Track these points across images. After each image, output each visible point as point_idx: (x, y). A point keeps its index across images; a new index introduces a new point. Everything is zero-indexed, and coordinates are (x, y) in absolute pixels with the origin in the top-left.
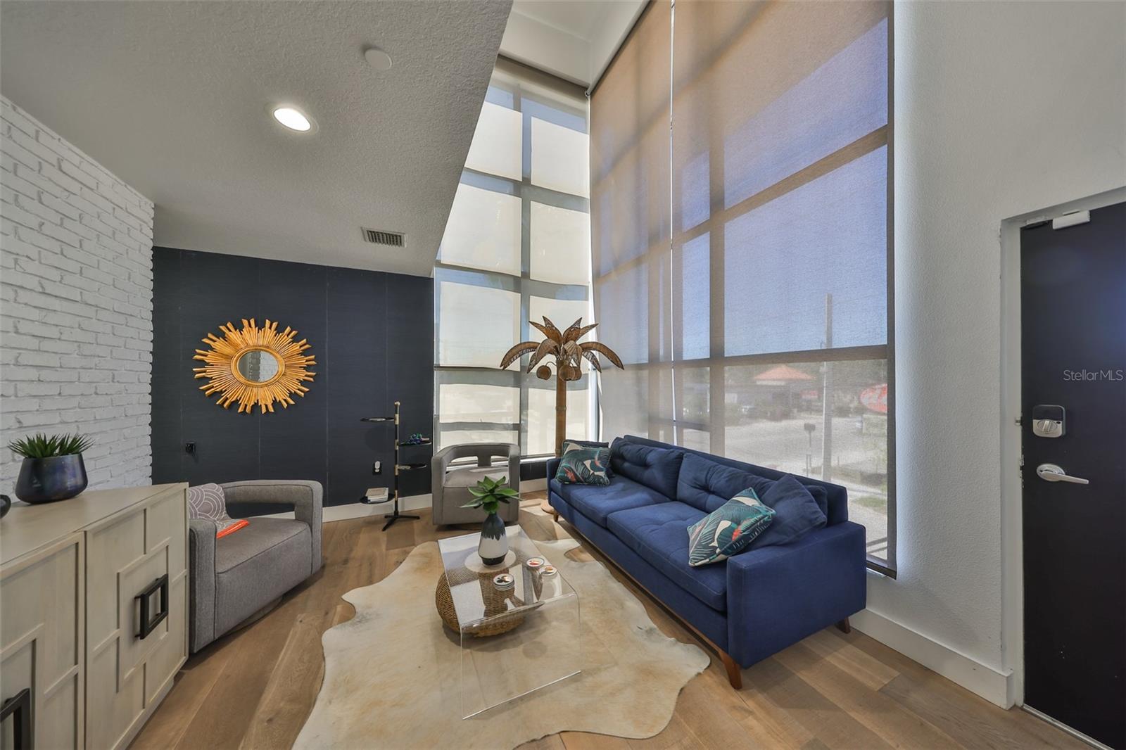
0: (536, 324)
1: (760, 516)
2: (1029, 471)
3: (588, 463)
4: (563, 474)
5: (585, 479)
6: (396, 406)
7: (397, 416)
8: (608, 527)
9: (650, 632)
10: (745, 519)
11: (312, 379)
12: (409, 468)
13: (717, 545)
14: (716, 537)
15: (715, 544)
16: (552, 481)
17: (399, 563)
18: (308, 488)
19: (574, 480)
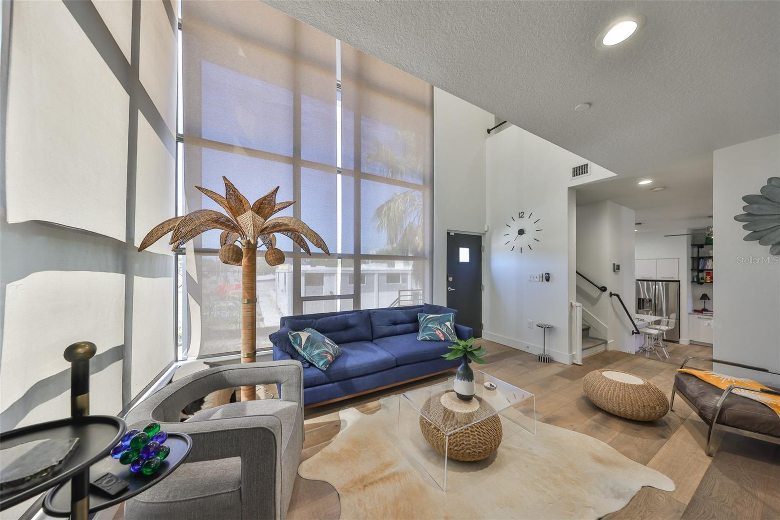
4: (325, 360)
5: (335, 355)
8: (398, 364)
10: (450, 319)
19: (332, 359)
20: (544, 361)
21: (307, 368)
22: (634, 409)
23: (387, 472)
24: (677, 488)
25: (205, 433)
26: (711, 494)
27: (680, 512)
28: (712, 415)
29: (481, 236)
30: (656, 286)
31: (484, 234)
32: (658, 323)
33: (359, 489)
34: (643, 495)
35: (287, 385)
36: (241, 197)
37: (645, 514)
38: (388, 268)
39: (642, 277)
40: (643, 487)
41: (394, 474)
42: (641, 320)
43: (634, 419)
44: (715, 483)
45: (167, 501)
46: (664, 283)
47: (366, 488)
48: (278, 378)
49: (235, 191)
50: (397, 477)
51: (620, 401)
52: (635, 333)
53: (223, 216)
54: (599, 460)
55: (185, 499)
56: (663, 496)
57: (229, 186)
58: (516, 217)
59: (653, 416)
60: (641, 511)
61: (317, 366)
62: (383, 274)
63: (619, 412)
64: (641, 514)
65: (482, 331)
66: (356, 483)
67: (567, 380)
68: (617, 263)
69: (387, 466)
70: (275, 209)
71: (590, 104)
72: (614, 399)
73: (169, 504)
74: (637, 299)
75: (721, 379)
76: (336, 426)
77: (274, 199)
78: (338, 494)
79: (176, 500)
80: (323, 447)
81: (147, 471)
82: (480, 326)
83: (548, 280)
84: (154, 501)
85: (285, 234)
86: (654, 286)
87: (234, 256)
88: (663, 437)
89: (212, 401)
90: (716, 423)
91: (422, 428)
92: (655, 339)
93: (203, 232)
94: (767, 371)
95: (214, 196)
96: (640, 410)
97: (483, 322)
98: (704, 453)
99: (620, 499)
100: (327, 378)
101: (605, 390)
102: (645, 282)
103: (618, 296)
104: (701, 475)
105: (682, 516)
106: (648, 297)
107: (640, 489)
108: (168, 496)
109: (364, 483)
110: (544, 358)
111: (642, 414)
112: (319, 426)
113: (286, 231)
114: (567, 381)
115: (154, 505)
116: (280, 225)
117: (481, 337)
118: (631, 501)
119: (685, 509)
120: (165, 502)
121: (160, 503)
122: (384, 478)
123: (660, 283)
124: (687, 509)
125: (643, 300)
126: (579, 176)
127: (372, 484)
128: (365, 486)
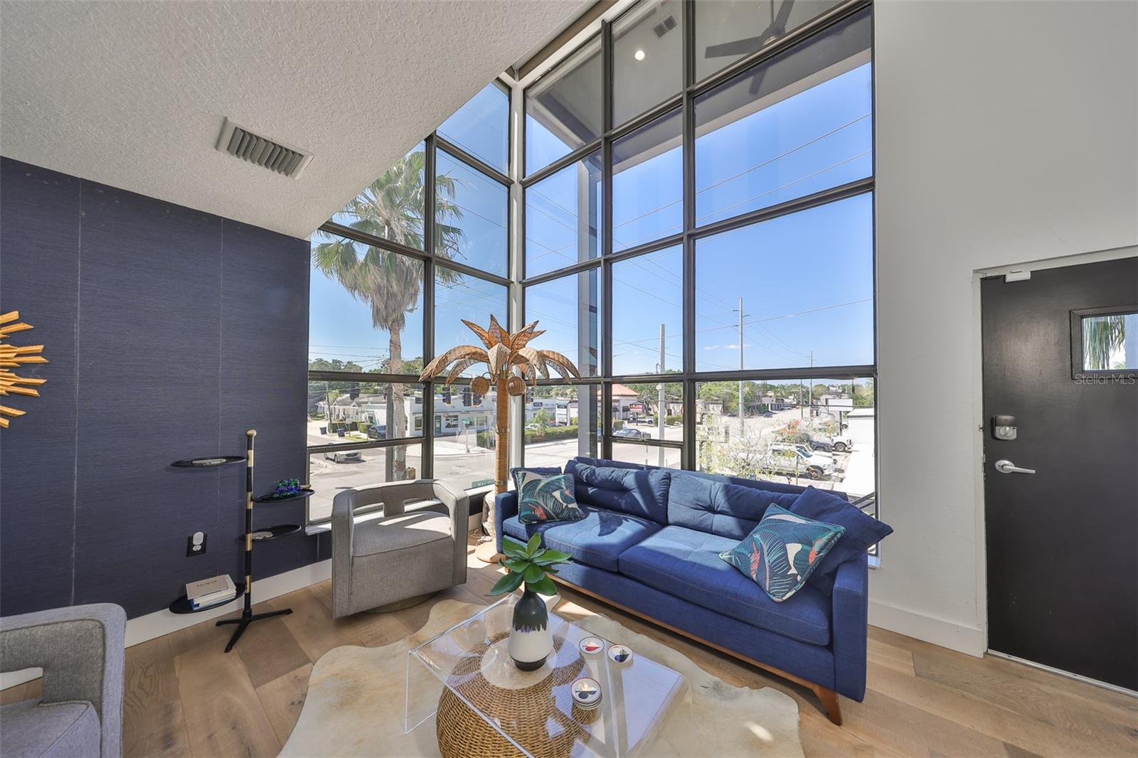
0: (471, 324)
1: (831, 534)
2: (989, 468)
3: (557, 494)
4: (529, 512)
5: (557, 515)
6: (249, 437)
7: (251, 453)
8: (621, 570)
9: (717, 688)
10: (816, 539)
11: (35, 392)
12: (269, 535)
13: (796, 573)
14: (791, 563)
15: (793, 571)
16: (504, 522)
17: (297, 705)
18: (91, 624)
19: (545, 517)
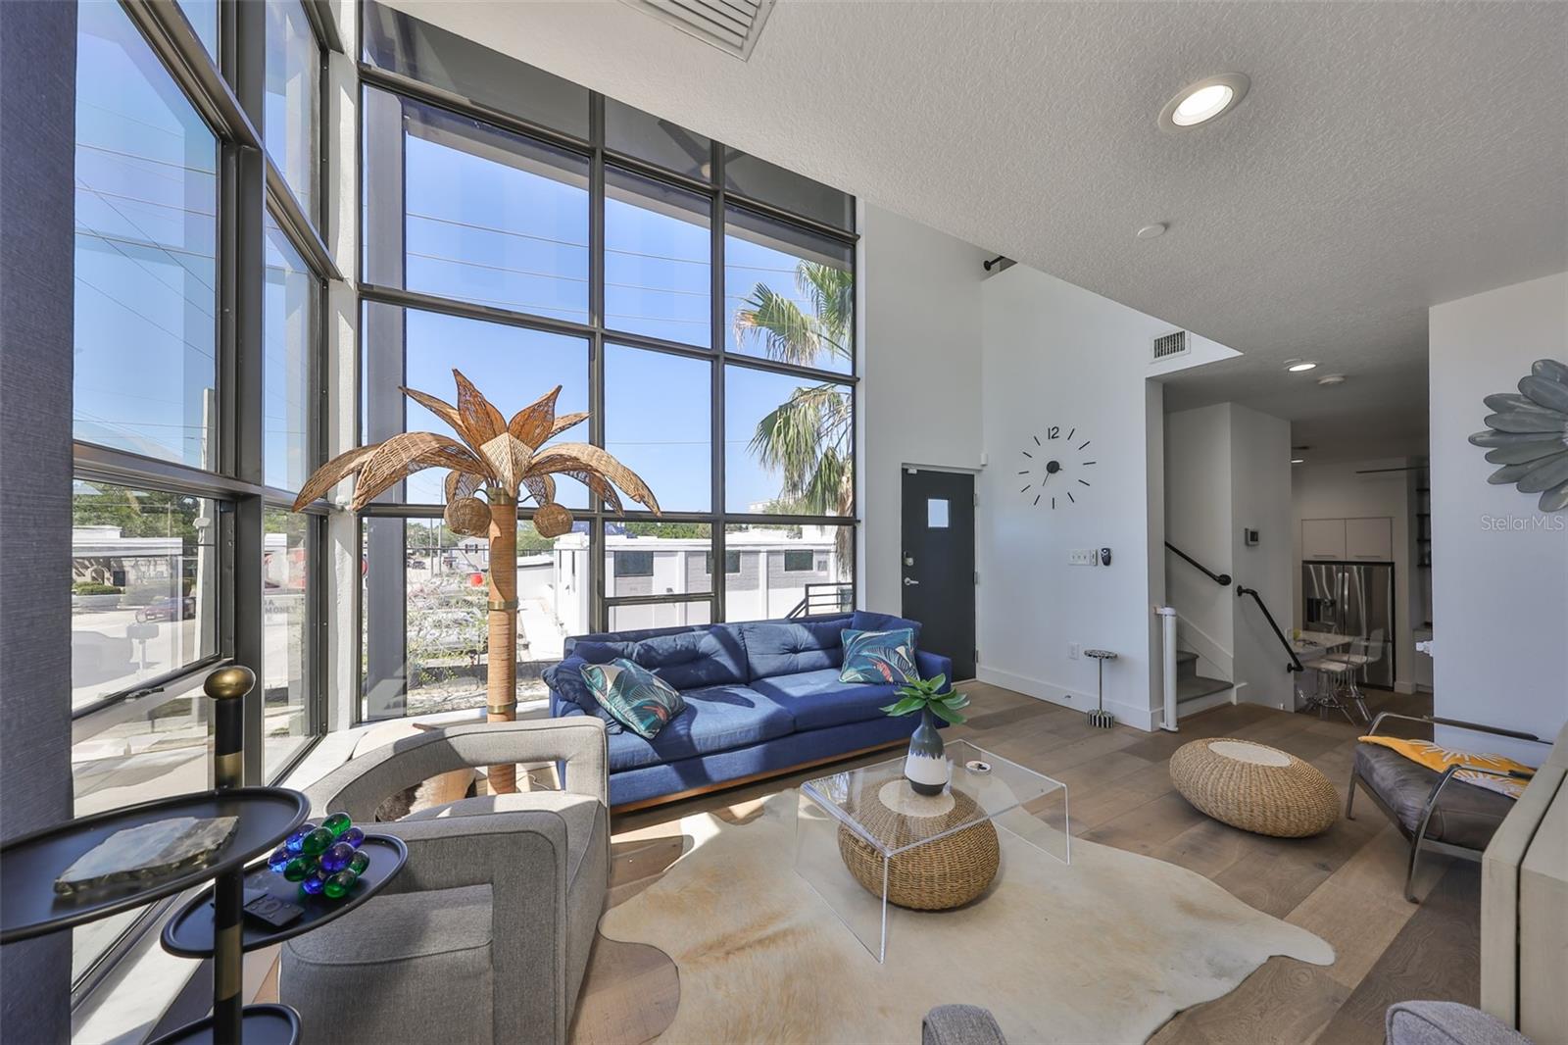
3: (658, 684)
8: (798, 728)
10: (907, 640)
19: (666, 718)
20: (1100, 725)
21: (617, 734)
22: (1268, 814)
23: (770, 930)
24: (1338, 959)
25: (426, 841)
26: (1405, 971)
27: (1338, 1001)
28: (1416, 823)
29: (973, 476)
30: (1343, 575)
31: (979, 471)
32: (1346, 648)
33: (717, 958)
34: (1270, 972)
35: (578, 764)
36: (488, 406)
37: (1268, 1004)
38: (788, 540)
39: (1316, 556)
40: (1271, 957)
41: (785, 934)
42: (1311, 643)
43: (1268, 832)
44: (1416, 950)
45: (358, 962)
46: (1363, 567)
47: (731, 956)
48: (560, 750)
49: (476, 394)
50: (790, 938)
51: (1242, 799)
52: (1293, 669)
53: (454, 443)
54: (1188, 908)
55: (390, 959)
56: (1309, 972)
57: (464, 386)
58: (1043, 437)
59: (1306, 827)
60: (1261, 1000)
61: (636, 730)
62: (777, 552)
63: (1238, 820)
64: (1262, 1004)
65: (977, 665)
66: (711, 948)
67: (1143, 760)
68: (1251, 528)
69: (773, 917)
70: (554, 428)
71: (1166, 226)
72: (1230, 794)
73: (363, 967)
74: (1306, 601)
75: (1443, 754)
76: (675, 846)
77: (550, 409)
78: (677, 968)
79: (373, 961)
80: (648, 885)
81: (333, 891)
82: (972, 655)
83: (1107, 561)
84: (334, 962)
85: (573, 476)
86: (1340, 575)
87: (476, 518)
88: (1324, 867)
89: (431, 797)
90: (1424, 837)
91: (841, 849)
92: (1341, 681)
93: (412, 472)
94: (1533, 738)
95: (435, 405)
96: (1281, 815)
97: (979, 647)
98: (1401, 897)
99: (1224, 979)
100: (656, 754)
101: (1213, 777)
102: (1323, 566)
103: (1254, 594)
104: (1391, 936)
105: (1341, 1009)
106: (1329, 598)
107: (1264, 962)
108: (358, 955)
109: (726, 947)
110: (1100, 718)
111: (1284, 824)
112: (642, 846)
113: (574, 470)
114: (1143, 762)
115: (334, 969)
116: (563, 458)
117: (975, 677)
118: (1244, 981)
119: (1349, 995)
120: (354, 965)
121: (344, 965)
122: (766, 939)
123: (1355, 567)
124: (1353, 996)
125: (1319, 602)
126: (1168, 356)
127: (742, 948)
128: (728, 953)
